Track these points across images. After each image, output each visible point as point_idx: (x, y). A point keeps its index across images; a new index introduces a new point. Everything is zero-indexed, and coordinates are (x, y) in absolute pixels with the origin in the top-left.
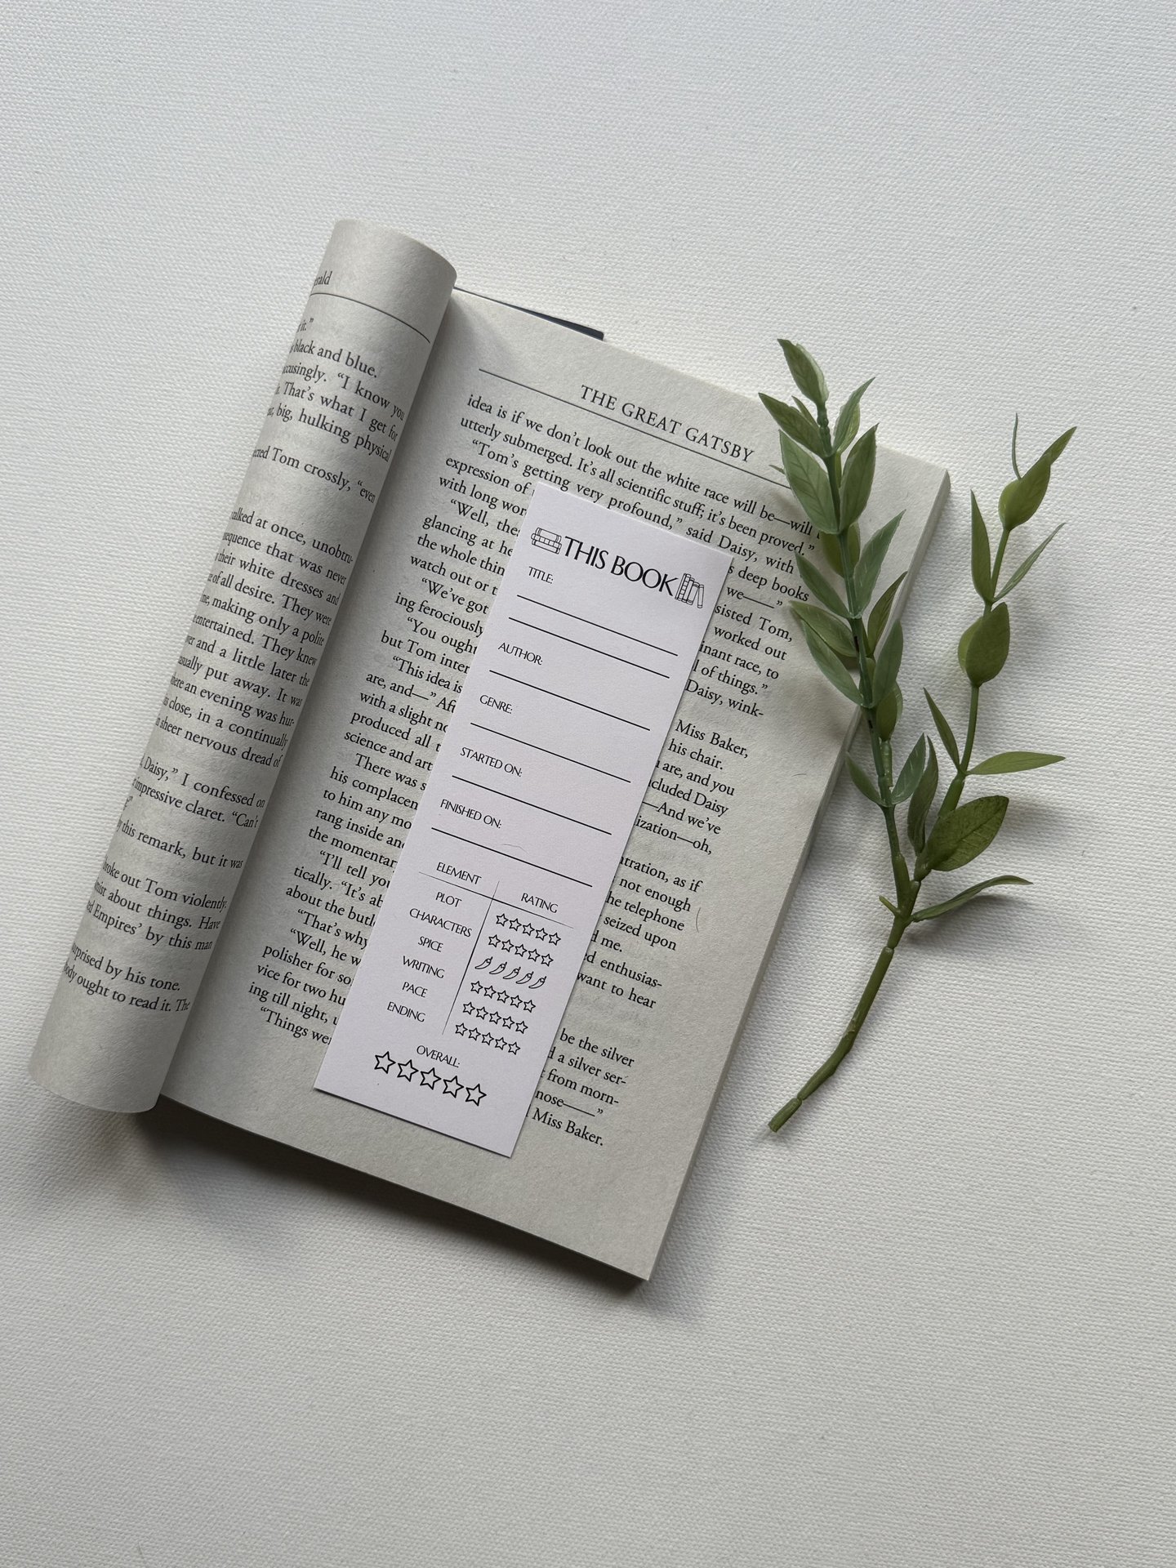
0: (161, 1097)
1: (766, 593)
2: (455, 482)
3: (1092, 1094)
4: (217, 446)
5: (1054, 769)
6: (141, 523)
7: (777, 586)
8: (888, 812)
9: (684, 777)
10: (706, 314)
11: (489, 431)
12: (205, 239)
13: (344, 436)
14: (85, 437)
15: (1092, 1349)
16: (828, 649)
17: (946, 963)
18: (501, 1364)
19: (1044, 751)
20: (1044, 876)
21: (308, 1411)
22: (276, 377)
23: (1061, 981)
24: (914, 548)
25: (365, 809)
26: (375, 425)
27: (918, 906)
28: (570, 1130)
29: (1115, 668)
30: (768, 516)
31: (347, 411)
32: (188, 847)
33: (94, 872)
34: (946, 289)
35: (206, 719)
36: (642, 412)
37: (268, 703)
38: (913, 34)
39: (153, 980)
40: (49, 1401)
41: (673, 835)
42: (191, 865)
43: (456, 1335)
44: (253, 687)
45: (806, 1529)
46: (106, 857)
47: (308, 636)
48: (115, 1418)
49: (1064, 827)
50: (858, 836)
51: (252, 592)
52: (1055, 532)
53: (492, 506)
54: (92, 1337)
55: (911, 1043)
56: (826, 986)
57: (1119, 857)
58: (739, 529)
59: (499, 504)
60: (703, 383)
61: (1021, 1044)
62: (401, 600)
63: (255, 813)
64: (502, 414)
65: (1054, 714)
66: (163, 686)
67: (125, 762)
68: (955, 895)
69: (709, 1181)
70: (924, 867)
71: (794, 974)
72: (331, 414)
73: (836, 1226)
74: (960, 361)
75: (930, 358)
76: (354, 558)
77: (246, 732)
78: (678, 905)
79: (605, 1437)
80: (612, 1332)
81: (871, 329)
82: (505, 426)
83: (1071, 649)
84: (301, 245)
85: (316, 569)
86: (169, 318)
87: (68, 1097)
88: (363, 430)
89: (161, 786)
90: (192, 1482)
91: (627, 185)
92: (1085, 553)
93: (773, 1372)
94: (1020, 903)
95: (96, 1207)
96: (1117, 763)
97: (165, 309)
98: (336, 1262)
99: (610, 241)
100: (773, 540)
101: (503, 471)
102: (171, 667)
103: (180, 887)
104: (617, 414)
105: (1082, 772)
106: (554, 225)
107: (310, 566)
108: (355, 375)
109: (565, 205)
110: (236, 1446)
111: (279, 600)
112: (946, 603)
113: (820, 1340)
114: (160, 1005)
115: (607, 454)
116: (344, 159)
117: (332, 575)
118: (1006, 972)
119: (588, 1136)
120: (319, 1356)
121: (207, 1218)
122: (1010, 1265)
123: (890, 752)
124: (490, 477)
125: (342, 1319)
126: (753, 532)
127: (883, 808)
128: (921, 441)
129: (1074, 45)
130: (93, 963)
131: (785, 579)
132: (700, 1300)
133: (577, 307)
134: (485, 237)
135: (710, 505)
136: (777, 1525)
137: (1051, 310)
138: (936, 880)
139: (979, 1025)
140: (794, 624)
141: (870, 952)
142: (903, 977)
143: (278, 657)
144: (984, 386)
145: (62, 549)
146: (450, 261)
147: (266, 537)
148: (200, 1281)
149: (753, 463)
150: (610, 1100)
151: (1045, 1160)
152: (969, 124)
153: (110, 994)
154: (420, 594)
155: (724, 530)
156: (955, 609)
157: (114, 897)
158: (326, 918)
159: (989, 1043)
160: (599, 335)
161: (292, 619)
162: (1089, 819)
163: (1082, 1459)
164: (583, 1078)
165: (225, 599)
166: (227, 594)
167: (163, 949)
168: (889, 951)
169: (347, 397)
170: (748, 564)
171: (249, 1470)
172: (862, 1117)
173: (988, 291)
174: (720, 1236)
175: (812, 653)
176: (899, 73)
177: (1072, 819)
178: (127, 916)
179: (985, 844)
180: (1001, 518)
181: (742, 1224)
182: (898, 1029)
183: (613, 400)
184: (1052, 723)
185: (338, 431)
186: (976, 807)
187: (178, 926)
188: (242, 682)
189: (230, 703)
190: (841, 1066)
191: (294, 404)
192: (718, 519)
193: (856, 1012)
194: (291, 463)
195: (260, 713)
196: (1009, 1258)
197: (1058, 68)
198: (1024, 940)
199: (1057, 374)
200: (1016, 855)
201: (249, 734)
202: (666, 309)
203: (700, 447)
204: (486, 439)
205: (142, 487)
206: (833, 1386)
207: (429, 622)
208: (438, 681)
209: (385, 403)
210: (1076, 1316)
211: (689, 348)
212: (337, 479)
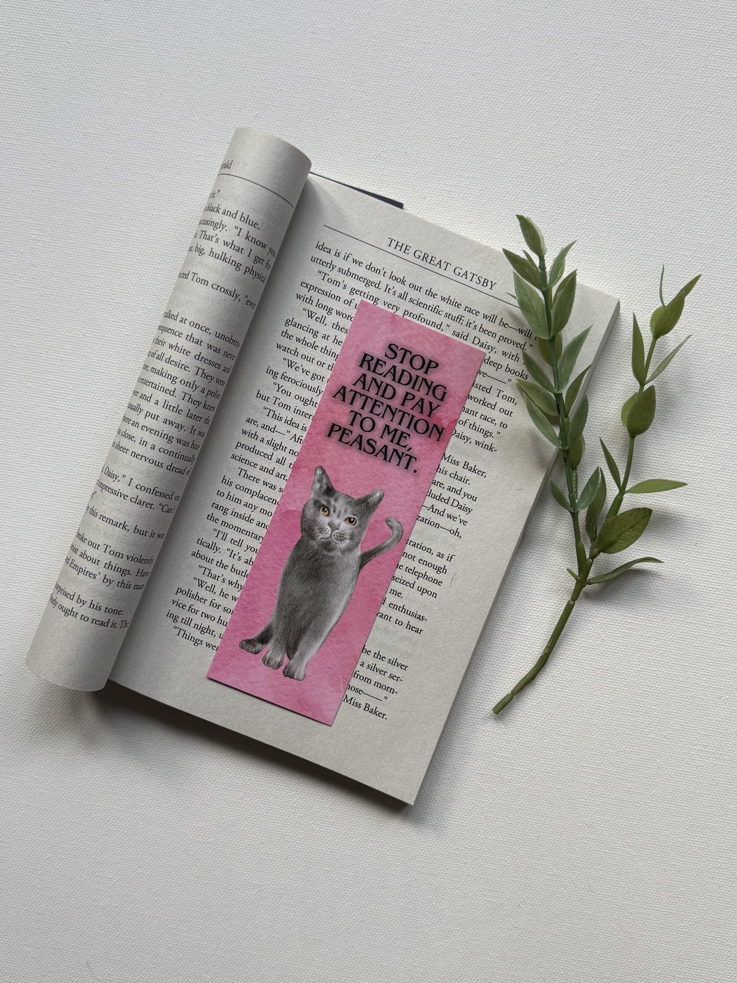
0: (108, 680)
1: (502, 374)
2: (306, 297)
3: (695, 696)
4: (154, 268)
5: (679, 491)
6: (105, 316)
7: (508, 369)
8: (574, 516)
9: (446, 489)
10: (468, 194)
11: (329, 265)
12: (151, 135)
13: (238, 266)
14: (71, 260)
15: (690, 855)
16: (540, 412)
17: (607, 611)
18: (319, 853)
19: (674, 479)
20: (671, 558)
21: (196, 879)
22: (195, 227)
23: (679, 624)
24: (597, 348)
25: (243, 503)
26: (257, 260)
27: (591, 575)
28: (367, 709)
29: (720, 428)
30: (504, 325)
31: (240, 251)
32: (131, 525)
33: (71, 538)
34: (622, 183)
35: (144, 444)
36: (426, 256)
37: (184, 435)
38: (607, 19)
39: (106, 608)
40: (33, 869)
41: (437, 525)
42: (132, 536)
43: (291, 834)
44: (175, 425)
45: (507, 962)
46: (79, 529)
47: (210, 393)
48: (74, 880)
49: (684, 527)
50: (554, 530)
51: (177, 364)
52: (685, 341)
53: (329, 313)
54: (61, 829)
55: (583, 661)
56: (531, 623)
57: (718, 547)
58: (486, 332)
59: (334, 312)
60: (465, 239)
61: (653, 663)
62: (269, 371)
63: (174, 504)
64: (337, 254)
65: (681, 456)
66: (118, 423)
67: (90, 467)
68: (614, 568)
69: (453, 743)
70: (596, 550)
71: (511, 615)
72: (230, 253)
73: (532, 774)
74: (629, 230)
75: (611, 227)
76: (241, 344)
77: (170, 453)
78: (439, 570)
79: (383, 901)
80: (389, 836)
81: (574, 207)
82: (339, 262)
83: (693, 415)
84: (212, 141)
85: (217, 350)
86: (126, 185)
87: (50, 680)
88: (250, 263)
89: (115, 485)
90: (121, 922)
91: (421, 110)
92: (704, 354)
93: (489, 864)
94: (655, 574)
95: (65, 748)
96: (719, 488)
97: (124, 179)
98: (216, 787)
99: (409, 145)
100: (507, 340)
101: (337, 291)
102: (123, 410)
103: (125, 550)
104: (410, 257)
105: (697, 493)
106: (373, 134)
107: (213, 349)
108: (246, 227)
109: (381, 121)
110: (150, 901)
111: (193, 369)
112: (615, 383)
113: (519, 844)
114: (110, 624)
115: (403, 282)
116: (241, 86)
117: (227, 354)
118: (645, 618)
119: (377, 713)
120: (204, 845)
121: (135, 757)
122: (641, 801)
123: (577, 477)
124: (328, 294)
125: (219, 823)
126: (494, 335)
127: (571, 512)
128: (603, 279)
129: (710, 30)
130: (68, 596)
131: (513, 365)
132: (445, 818)
133: (387, 187)
134: (329, 140)
135: (468, 316)
136: (489, 959)
137: (689, 199)
138: (603, 558)
139: (626, 650)
140: (519, 394)
141: (559, 602)
142: (580, 619)
143: (191, 406)
144: (644, 246)
145: (54, 330)
146: (307, 155)
147: (186, 329)
148: (130, 796)
149: (496, 291)
150: (392, 691)
151: (665, 736)
152: (640, 78)
153: (79, 616)
154: (281, 368)
155: (476, 333)
156: (621, 387)
157: (83, 555)
158: (217, 571)
159: (632, 662)
160: (400, 205)
161: (201, 382)
162: (701, 523)
163: (681, 924)
164: (375, 677)
165: (159, 368)
166: (159, 365)
167: (113, 589)
168: (572, 602)
169: (240, 242)
170: (491, 355)
171: (158, 915)
172: (551, 706)
173: (649, 185)
174: (459, 778)
175: (530, 414)
176: (597, 44)
177: (690, 523)
178: (91, 567)
179: (636, 538)
180: (652, 331)
181: (473, 771)
182: (575, 652)
183: (408, 247)
184: (679, 461)
185: (234, 263)
186: (631, 515)
187: (123, 575)
188: (168, 421)
189: (160, 435)
190: (539, 674)
191: (206, 245)
192: (472, 326)
193: (550, 641)
194: (203, 283)
195: (179, 441)
196: (640, 797)
197: (698, 44)
198: (656, 598)
199: (691, 240)
200: (654, 544)
201: (171, 454)
202: (443, 190)
203: (463, 280)
204: (327, 270)
205: (106, 293)
206: (526, 873)
207: (287, 385)
208: (291, 423)
209: (264, 246)
210: (680, 834)
211: (457, 215)
212: (232, 294)
